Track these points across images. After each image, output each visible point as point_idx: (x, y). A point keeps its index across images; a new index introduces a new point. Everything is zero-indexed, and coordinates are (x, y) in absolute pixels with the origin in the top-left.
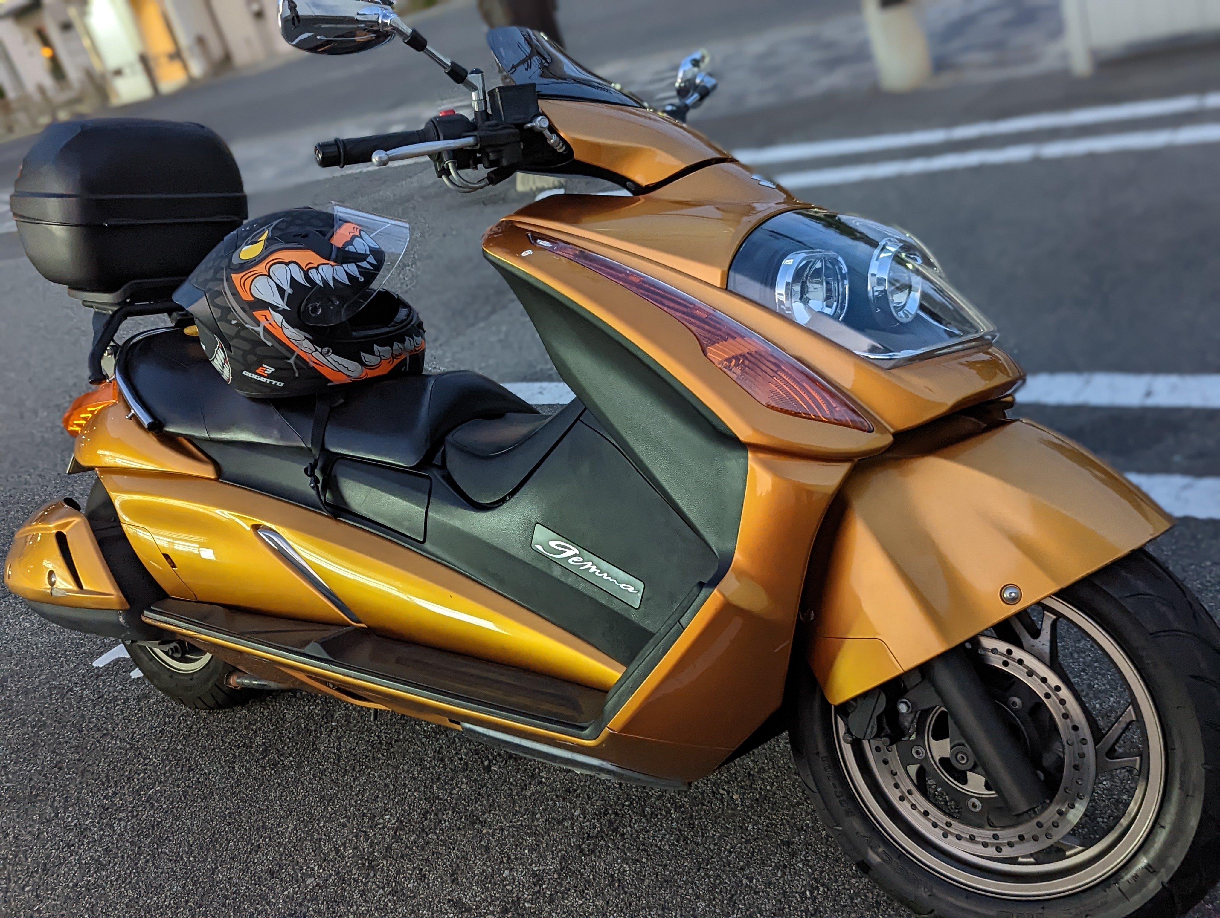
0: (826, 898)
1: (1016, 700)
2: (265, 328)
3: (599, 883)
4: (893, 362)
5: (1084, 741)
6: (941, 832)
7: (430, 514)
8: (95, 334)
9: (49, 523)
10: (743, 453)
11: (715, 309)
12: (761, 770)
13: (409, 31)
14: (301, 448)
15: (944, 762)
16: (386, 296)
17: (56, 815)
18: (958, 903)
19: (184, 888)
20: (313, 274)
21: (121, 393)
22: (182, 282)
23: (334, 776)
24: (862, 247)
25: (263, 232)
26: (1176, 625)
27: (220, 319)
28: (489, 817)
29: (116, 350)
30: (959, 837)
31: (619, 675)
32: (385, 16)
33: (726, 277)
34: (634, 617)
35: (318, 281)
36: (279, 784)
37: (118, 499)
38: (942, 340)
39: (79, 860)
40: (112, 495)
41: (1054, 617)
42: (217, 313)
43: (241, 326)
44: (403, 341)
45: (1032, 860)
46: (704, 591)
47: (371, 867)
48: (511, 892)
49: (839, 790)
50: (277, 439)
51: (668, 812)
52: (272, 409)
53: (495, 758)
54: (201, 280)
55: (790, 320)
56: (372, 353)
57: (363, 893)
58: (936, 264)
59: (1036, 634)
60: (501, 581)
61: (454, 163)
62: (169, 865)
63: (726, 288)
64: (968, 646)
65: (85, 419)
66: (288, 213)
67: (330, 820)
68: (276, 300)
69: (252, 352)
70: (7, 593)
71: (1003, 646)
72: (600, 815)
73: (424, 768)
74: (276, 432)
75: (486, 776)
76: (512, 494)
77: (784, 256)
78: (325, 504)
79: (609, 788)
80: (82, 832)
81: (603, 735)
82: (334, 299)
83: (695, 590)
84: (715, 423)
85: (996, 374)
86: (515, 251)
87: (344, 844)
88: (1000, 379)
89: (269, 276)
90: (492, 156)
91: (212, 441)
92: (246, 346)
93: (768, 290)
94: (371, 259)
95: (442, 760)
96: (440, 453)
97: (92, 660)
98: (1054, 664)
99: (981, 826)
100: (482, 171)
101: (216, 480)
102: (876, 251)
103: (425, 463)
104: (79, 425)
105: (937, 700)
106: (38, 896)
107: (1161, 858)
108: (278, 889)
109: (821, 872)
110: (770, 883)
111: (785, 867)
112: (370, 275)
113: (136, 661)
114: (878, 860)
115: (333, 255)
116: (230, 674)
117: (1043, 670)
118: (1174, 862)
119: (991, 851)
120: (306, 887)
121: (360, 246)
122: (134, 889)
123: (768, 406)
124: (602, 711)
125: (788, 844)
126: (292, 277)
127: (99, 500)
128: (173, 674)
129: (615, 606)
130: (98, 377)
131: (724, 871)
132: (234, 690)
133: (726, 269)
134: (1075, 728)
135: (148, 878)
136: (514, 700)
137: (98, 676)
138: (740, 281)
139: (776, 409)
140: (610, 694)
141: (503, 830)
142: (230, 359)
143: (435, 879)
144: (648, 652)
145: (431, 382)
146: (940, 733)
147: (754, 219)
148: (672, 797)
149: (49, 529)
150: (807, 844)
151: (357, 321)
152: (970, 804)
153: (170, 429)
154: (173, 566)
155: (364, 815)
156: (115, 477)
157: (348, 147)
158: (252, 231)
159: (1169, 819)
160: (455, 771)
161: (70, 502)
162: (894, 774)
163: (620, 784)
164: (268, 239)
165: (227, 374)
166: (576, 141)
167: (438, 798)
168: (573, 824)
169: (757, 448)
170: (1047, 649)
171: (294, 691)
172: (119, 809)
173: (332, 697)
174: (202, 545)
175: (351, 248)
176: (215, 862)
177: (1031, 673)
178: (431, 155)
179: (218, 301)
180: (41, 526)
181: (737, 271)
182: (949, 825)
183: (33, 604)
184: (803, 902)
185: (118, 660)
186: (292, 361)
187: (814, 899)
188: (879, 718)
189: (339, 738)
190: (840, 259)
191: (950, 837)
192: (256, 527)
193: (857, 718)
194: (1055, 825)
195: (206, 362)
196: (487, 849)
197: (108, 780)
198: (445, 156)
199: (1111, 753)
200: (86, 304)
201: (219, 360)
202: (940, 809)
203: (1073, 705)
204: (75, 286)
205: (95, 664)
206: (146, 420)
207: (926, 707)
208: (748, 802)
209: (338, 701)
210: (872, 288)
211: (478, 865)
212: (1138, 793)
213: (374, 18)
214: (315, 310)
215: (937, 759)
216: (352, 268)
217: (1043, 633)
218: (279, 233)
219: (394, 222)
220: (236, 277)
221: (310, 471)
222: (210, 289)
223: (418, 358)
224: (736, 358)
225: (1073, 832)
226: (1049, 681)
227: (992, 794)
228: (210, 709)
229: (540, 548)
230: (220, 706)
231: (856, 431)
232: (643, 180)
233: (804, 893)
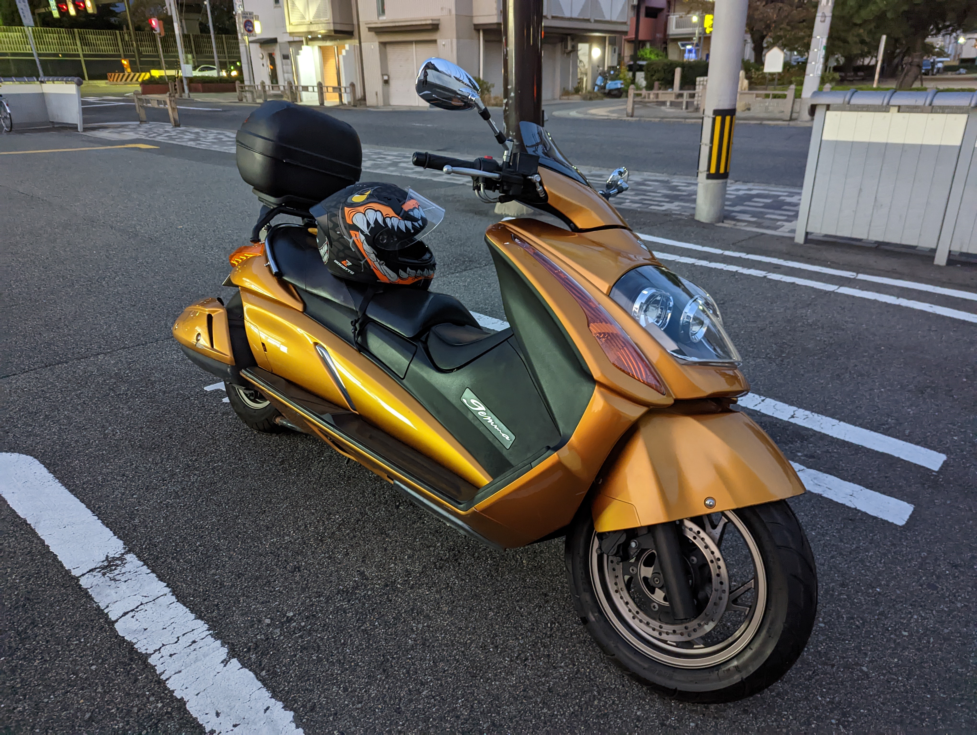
0: (558, 630)
1: (694, 558)
2: (354, 241)
3: (440, 586)
4: (685, 362)
5: (724, 591)
6: (632, 615)
7: (411, 365)
8: (261, 216)
9: (206, 307)
10: (592, 385)
11: (599, 304)
12: (541, 552)
13: (483, 107)
14: (353, 310)
15: (645, 579)
16: (421, 244)
17: (161, 462)
18: (628, 654)
19: (218, 521)
20: (388, 220)
21: (265, 251)
22: (317, 203)
23: (315, 486)
24: (685, 296)
25: (369, 190)
26: (792, 545)
27: (331, 229)
28: (391, 533)
29: (269, 228)
30: (641, 621)
31: (488, 482)
32: (473, 96)
33: (611, 289)
34: (505, 453)
35: (389, 225)
36: (285, 482)
37: (247, 306)
38: (713, 358)
39: (167, 489)
40: (244, 303)
41: (726, 521)
42: (331, 225)
43: (341, 236)
44: (423, 271)
45: (675, 644)
46: (549, 451)
47: (321, 541)
48: (392, 576)
49: (584, 576)
50: (341, 301)
51: (487, 559)
52: (343, 285)
53: (403, 502)
54: (327, 205)
55: (637, 322)
56: (405, 271)
57: (313, 553)
58: (720, 316)
59: (714, 527)
60: (438, 412)
61: (484, 185)
62: (214, 507)
63: (608, 295)
64: (678, 523)
65: (241, 259)
66: (383, 185)
67: (306, 509)
68: (364, 228)
69: (343, 251)
70: (171, 337)
71: (696, 528)
72: (450, 550)
73: (364, 496)
74: (342, 297)
75: (396, 511)
76: (458, 368)
77: (643, 289)
78: (357, 343)
79: (459, 536)
80: (173, 475)
81: (470, 511)
82: (394, 237)
83: (544, 449)
84: (583, 365)
85: (735, 383)
86: (502, 240)
87: (310, 524)
88: (736, 388)
89: (364, 214)
90: (505, 188)
91: (306, 291)
92: (341, 248)
93: (631, 303)
94: (420, 222)
95: (375, 495)
96: (426, 335)
97: (205, 386)
98: (719, 545)
99: (654, 619)
100: (497, 194)
101: (302, 312)
102: (691, 301)
103: (417, 338)
104: (237, 261)
105: (653, 546)
106: (139, 502)
107: (745, 666)
108: (269, 537)
109: (559, 616)
110: (531, 613)
111: (541, 607)
112: (417, 231)
113: (228, 394)
114: (594, 619)
115: (401, 214)
116: (277, 416)
117: (714, 547)
118: (752, 669)
119: (656, 634)
120: (284, 541)
121: (416, 214)
122: (191, 514)
123: (614, 364)
124: (473, 498)
125: (546, 595)
126: (376, 219)
127: (235, 303)
128: (245, 406)
129: (496, 444)
130: (256, 239)
131: (508, 599)
132: (276, 425)
133: (612, 285)
134: (721, 583)
135: (201, 510)
136: (427, 476)
137: (205, 395)
138: (617, 294)
139: (616, 366)
140: (480, 490)
141: (396, 542)
142: (330, 252)
143: (354, 557)
144: (508, 474)
145: (432, 297)
146: (648, 564)
147: (634, 264)
148: (491, 552)
149: (205, 311)
150: (556, 598)
151: (403, 252)
152: (652, 605)
153: (285, 278)
154: (265, 350)
155: (326, 512)
156: (248, 294)
157: (432, 159)
158: (362, 188)
159: (756, 646)
160: (380, 502)
161: (220, 300)
162: (617, 577)
163: (466, 536)
164: (370, 194)
165: (325, 259)
166: (551, 193)
167: (367, 514)
168: (434, 550)
169: (601, 385)
170: (718, 536)
171: (307, 435)
172: (196, 469)
173: (326, 443)
174: (283, 344)
175: (411, 213)
176: (239, 512)
177: (707, 547)
178: (473, 177)
179: (333, 219)
180: (200, 308)
181: (616, 288)
182: (637, 613)
183: (184, 348)
184: (545, 628)
185: (219, 390)
186: (362, 263)
187: (551, 629)
188: (619, 546)
189: (323, 467)
190: (671, 298)
191: (636, 619)
192: (316, 344)
193: (606, 543)
194: (695, 630)
195: (316, 250)
196: (386, 550)
197: (194, 452)
198: (480, 179)
199: (735, 601)
200: (260, 199)
201: (324, 250)
202: (635, 603)
203: (724, 570)
204: (258, 188)
205: (205, 388)
206: (275, 270)
207: (645, 548)
208: (530, 566)
209: (329, 447)
210: (683, 318)
211: (378, 556)
212: (743, 627)
213: (467, 95)
214: (383, 240)
215: (642, 577)
216: (409, 224)
217: (718, 527)
218: (376, 193)
219: (437, 206)
220: (346, 209)
221: (354, 323)
222: (330, 212)
223: (428, 281)
224: (604, 334)
225: (702, 638)
226: (715, 554)
227: (667, 604)
228: (259, 430)
229: (465, 401)
230: (265, 431)
231: (655, 392)
232: (580, 226)
233: (547, 624)
